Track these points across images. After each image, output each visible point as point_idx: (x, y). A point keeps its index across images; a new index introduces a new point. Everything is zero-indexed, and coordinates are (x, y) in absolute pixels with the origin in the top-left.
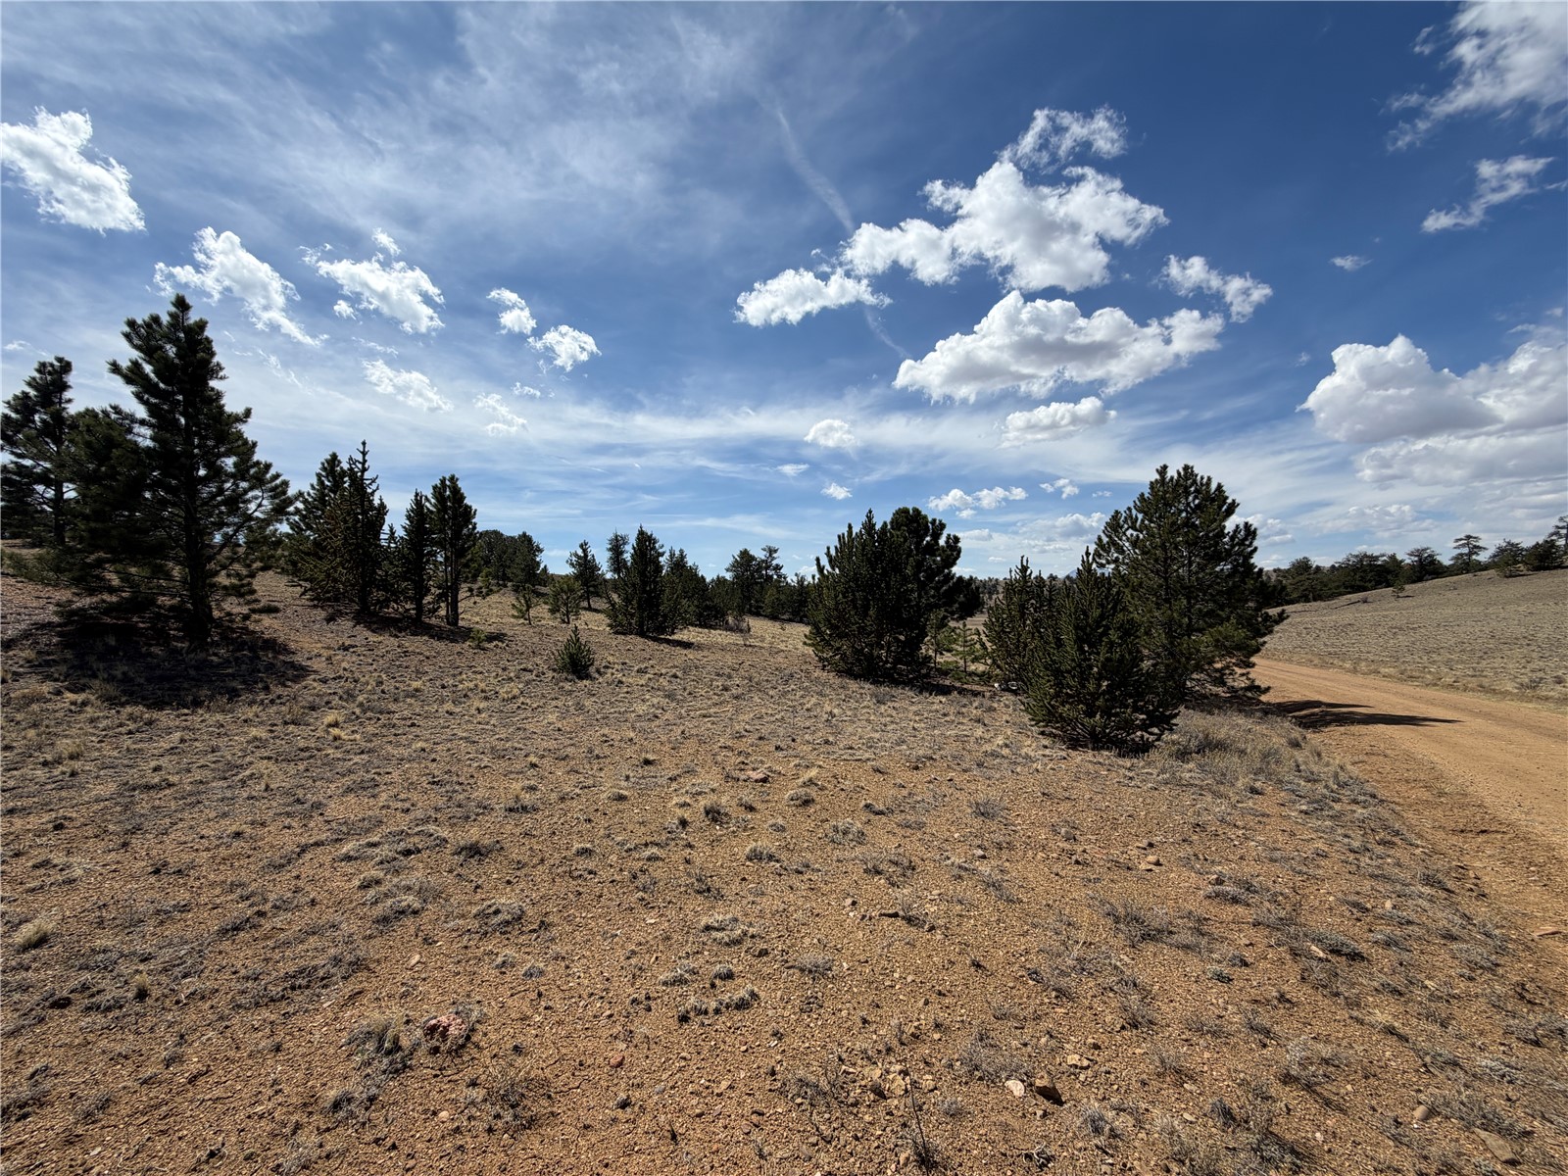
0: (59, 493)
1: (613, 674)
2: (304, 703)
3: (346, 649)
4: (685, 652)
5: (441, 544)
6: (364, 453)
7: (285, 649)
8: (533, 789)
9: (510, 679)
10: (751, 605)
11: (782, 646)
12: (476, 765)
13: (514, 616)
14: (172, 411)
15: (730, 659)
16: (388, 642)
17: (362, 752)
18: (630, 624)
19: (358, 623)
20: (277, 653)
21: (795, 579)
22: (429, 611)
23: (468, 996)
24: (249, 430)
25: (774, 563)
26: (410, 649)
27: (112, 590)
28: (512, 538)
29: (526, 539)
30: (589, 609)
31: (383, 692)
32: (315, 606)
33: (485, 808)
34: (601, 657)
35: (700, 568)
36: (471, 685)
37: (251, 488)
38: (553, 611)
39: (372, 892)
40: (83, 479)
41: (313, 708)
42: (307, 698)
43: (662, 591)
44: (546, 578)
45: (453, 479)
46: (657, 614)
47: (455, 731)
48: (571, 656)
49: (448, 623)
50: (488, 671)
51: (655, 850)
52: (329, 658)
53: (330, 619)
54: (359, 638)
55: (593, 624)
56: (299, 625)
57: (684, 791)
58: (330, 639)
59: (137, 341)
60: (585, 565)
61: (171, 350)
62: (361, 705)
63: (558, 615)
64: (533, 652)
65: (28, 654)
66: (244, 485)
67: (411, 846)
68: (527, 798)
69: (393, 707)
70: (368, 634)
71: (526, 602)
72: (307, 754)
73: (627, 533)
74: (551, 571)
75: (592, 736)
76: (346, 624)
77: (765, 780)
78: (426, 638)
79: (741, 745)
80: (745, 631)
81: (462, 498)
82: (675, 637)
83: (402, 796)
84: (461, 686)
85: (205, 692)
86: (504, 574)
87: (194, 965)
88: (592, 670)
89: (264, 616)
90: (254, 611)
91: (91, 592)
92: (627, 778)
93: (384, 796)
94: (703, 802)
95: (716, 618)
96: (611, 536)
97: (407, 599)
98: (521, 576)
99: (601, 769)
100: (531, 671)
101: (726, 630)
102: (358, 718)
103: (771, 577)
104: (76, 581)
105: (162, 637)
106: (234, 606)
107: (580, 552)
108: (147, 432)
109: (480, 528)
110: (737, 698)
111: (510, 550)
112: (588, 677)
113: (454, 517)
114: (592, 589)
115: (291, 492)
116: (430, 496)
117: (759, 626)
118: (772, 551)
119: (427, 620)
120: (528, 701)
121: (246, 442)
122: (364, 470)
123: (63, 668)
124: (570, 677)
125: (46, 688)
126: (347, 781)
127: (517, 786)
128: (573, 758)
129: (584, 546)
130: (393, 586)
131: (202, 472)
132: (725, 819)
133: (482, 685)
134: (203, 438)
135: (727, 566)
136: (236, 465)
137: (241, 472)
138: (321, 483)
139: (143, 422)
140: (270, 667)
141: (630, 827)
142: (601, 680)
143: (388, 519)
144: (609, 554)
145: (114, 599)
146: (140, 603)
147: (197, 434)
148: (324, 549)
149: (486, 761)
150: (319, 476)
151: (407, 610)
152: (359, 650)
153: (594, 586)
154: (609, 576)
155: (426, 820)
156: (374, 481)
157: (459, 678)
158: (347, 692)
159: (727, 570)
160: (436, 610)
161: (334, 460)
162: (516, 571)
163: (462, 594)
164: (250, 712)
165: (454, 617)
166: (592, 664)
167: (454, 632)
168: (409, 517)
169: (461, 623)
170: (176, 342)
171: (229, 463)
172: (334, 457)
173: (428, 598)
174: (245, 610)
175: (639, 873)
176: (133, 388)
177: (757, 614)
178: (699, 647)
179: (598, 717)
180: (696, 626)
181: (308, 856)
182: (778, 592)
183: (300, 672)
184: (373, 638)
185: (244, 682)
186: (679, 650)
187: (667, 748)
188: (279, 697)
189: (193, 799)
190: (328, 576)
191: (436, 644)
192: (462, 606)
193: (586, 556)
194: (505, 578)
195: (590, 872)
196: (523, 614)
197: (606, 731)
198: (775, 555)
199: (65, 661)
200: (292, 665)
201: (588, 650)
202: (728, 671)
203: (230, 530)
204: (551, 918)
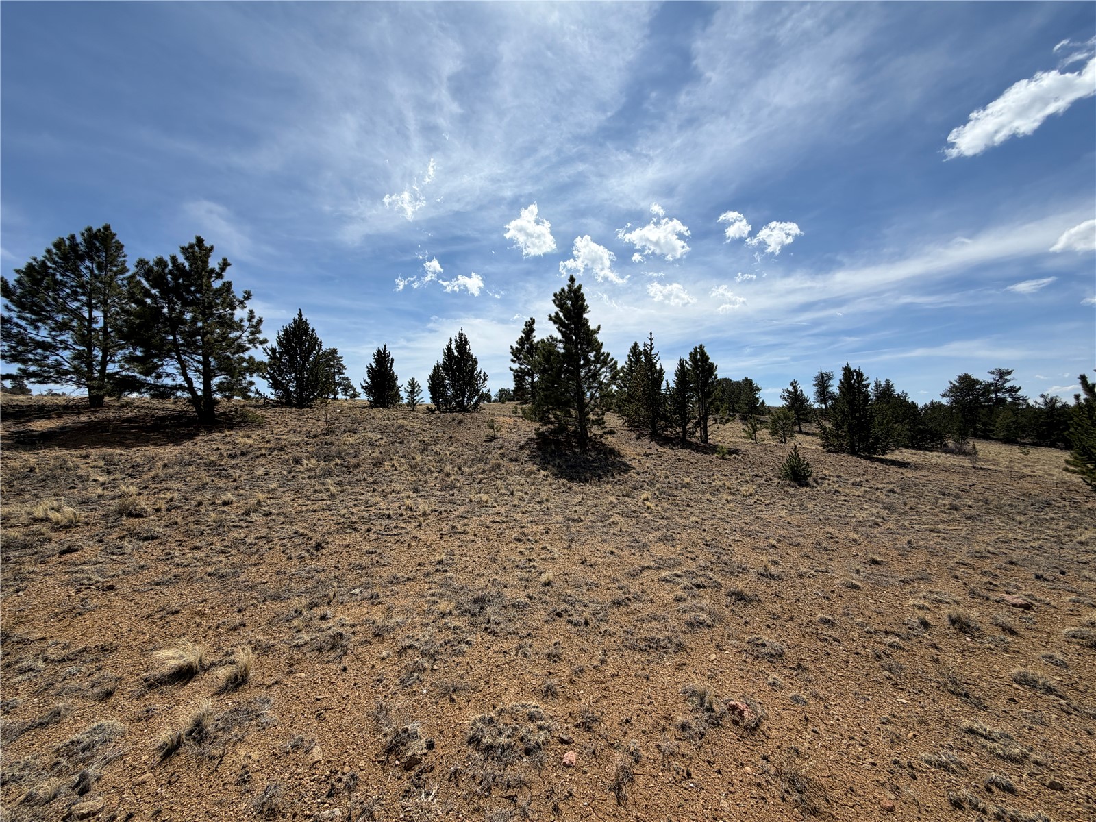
0: (533, 379)
1: (829, 485)
2: (631, 485)
3: (647, 456)
4: (901, 470)
5: (695, 389)
6: (651, 339)
7: (617, 454)
8: (776, 563)
9: (747, 481)
10: (976, 429)
11: (1026, 471)
12: (732, 538)
13: (745, 438)
14: (571, 333)
15: (955, 480)
16: (668, 452)
17: (663, 518)
18: (842, 445)
19: (652, 441)
20: (616, 456)
21: (1041, 401)
22: (690, 433)
23: (752, 696)
24: (600, 337)
25: (1007, 385)
26: (681, 457)
27: (552, 423)
28: (738, 382)
29: (748, 382)
30: (800, 432)
31: (669, 483)
32: (630, 431)
33: (743, 569)
34: (817, 470)
35: (909, 395)
36: (721, 483)
37: (602, 367)
38: (772, 434)
39: (681, 605)
40: (542, 372)
41: (635, 489)
42: (632, 483)
43: (872, 417)
44: (764, 410)
45: (701, 347)
46: (868, 437)
47: (714, 513)
48: (792, 468)
49: (702, 441)
50: (731, 475)
51: (897, 639)
52: (639, 461)
53: (638, 438)
54: (653, 449)
55: (808, 444)
56: (624, 441)
57: (921, 595)
58: (639, 450)
59: (557, 303)
60: (796, 399)
61: (569, 303)
62: (658, 489)
63: (777, 437)
64: (762, 463)
65: (528, 452)
66: (598, 366)
67: (699, 582)
68: (772, 569)
69: (676, 493)
70: (657, 447)
71: (753, 427)
72: (636, 515)
73: (831, 370)
74: (767, 404)
75: (819, 531)
76: (646, 441)
77: (1027, 607)
78: (689, 450)
79: (986, 565)
80: (973, 454)
81: (708, 358)
82: (888, 457)
83: (689, 549)
84: (714, 484)
85: (589, 475)
86: (734, 408)
87: (604, 616)
88: (810, 480)
89: (608, 436)
90: (605, 433)
91: (546, 424)
92: (858, 572)
93: (679, 547)
94: (945, 611)
95: (932, 441)
96: (817, 374)
97: (678, 425)
98: (746, 409)
99: (830, 559)
100: (760, 477)
101: (945, 452)
102: (658, 497)
103: (1004, 400)
104: (541, 419)
105: (570, 447)
106: (595, 430)
107: (791, 389)
108: (561, 345)
109: (719, 377)
110: (971, 518)
111: (737, 391)
112: (807, 485)
113: (703, 372)
114: (801, 417)
115: (619, 367)
116: (688, 360)
117: (987, 450)
118: (1002, 374)
119: (689, 439)
120: (761, 498)
121: (599, 344)
122: (652, 349)
123: (539, 459)
124: (792, 484)
125: (535, 468)
126: (658, 534)
127: (765, 558)
128: (805, 547)
129: (794, 384)
130: (669, 417)
131: (582, 362)
132: (977, 634)
133: (728, 484)
134: (582, 345)
135: (943, 391)
136: (595, 356)
137: (597, 360)
138: (630, 360)
139: (560, 341)
140: (613, 464)
141: (867, 613)
142: (819, 488)
143: (666, 377)
144: (815, 389)
145: (553, 427)
146: (562, 429)
147: (580, 342)
148: (633, 398)
149: (738, 537)
150: (629, 356)
151: (677, 433)
152: (654, 456)
153: (803, 414)
154: (816, 406)
155: (706, 568)
156: (657, 355)
157: (712, 478)
158: (650, 481)
159: (943, 396)
160: (694, 433)
161: (636, 346)
162: (742, 405)
163: (709, 423)
164: (607, 487)
165: (705, 437)
166: (810, 475)
167: (706, 447)
168: (676, 375)
169: (709, 442)
170: (570, 299)
171: (592, 355)
172: (636, 344)
173: (690, 425)
174: (600, 432)
175: (883, 655)
176: (556, 326)
177: (985, 436)
178: (917, 467)
179: (821, 517)
180: (908, 448)
181: (645, 573)
182: (1015, 415)
183: (627, 468)
184: (661, 450)
185: (603, 471)
186: (893, 468)
187: (893, 553)
188: (619, 481)
189: (591, 530)
190: (636, 413)
191: (696, 454)
192: (710, 430)
193: (796, 391)
194: (734, 411)
195: (835, 640)
196: (751, 436)
197: (830, 530)
198: (1008, 377)
199: (539, 456)
200: (622, 463)
201: (807, 464)
202: (954, 491)
203: (593, 391)
204: (805, 664)
